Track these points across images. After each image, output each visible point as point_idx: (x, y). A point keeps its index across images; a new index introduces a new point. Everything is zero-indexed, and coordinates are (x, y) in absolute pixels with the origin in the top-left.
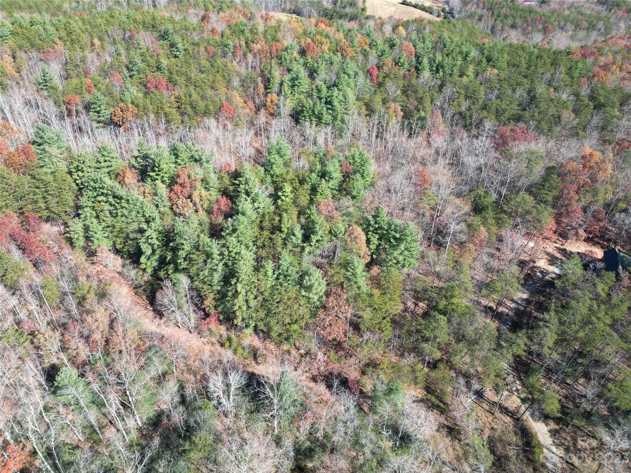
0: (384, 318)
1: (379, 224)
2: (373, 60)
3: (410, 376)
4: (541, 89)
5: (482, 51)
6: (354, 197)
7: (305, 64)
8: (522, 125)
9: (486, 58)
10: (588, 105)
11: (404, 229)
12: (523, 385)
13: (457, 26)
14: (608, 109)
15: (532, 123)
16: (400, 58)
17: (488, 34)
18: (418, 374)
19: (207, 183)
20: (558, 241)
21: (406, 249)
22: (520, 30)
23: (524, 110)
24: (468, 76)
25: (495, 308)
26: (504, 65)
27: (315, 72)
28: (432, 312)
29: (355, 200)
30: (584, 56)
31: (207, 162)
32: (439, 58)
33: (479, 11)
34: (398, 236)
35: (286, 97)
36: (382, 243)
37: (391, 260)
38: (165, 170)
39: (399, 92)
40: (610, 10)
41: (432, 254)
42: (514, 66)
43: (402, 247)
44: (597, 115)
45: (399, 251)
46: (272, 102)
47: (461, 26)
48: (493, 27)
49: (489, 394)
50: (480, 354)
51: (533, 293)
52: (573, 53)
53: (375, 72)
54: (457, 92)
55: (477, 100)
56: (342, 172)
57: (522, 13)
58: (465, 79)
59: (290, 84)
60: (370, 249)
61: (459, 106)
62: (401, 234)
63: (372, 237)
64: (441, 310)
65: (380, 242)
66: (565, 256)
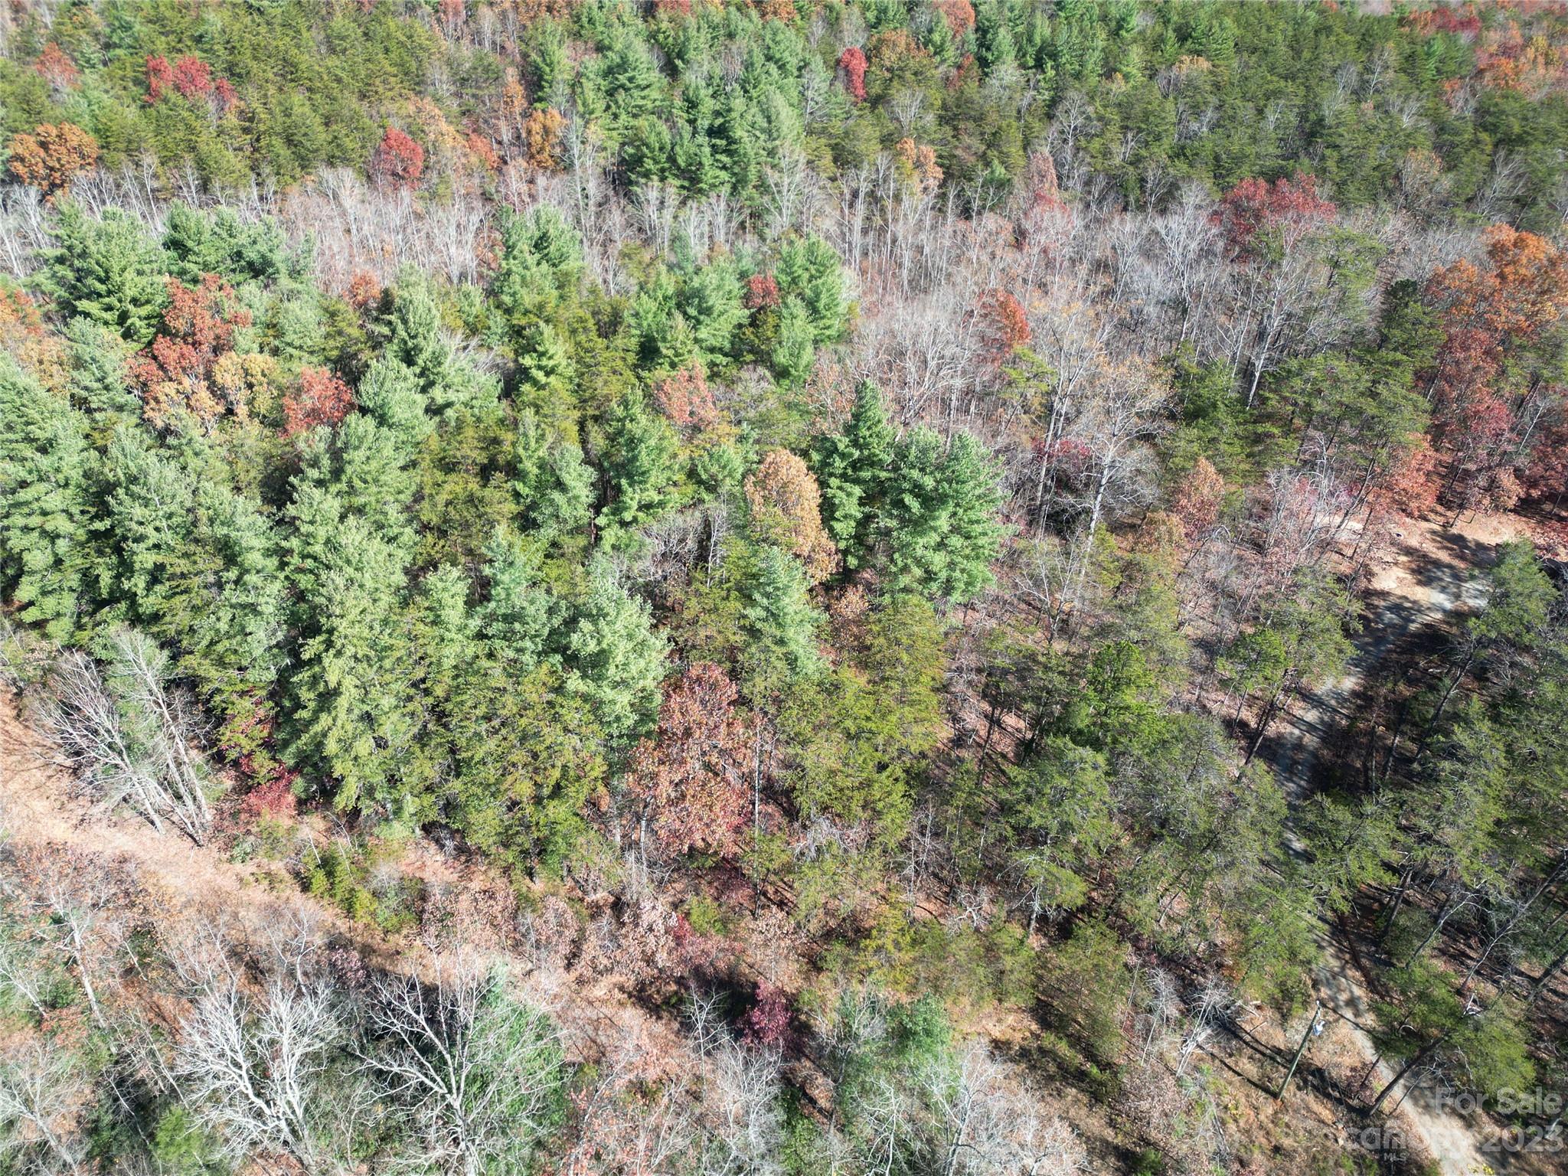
0: (882, 767)
1: (862, 446)
2: (854, 36)
3: (981, 971)
4: (1335, 103)
5: (1162, 14)
6: (781, 374)
7: (652, 36)
9: (1178, 30)
10: (1477, 141)
11: (951, 458)
12: (1371, 984)
14: (1536, 148)
16: (930, 31)
18: (1008, 962)
19: (280, 334)
20: (1432, 516)
21: (955, 530)
24: (1126, 77)
25: (1253, 724)
26: (1228, 50)
27: (680, 55)
28: (1052, 742)
29: (786, 382)
30: (1444, 28)
31: (295, 273)
32: (1043, 30)
34: (929, 482)
35: (587, 116)
36: (877, 512)
37: (905, 569)
38: (130, 292)
39: (930, 118)
41: (1045, 543)
42: (1255, 51)
43: (943, 521)
45: (934, 538)
46: (546, 131)
49: (1259, 1023)
51: (1373, 670)
52: (1415, 22)
53: (859, 65)
54: (1101, 118)
55: (1158, 136)
56: (747, 299)
58: (1118, 87)
59: (604, 84)
60: (834, 535)
61: (1106, 153)
62: (938, 476)
63: (839, 493)
64: (1080, 732)
65: (867, 509)
66: (1462, 558)
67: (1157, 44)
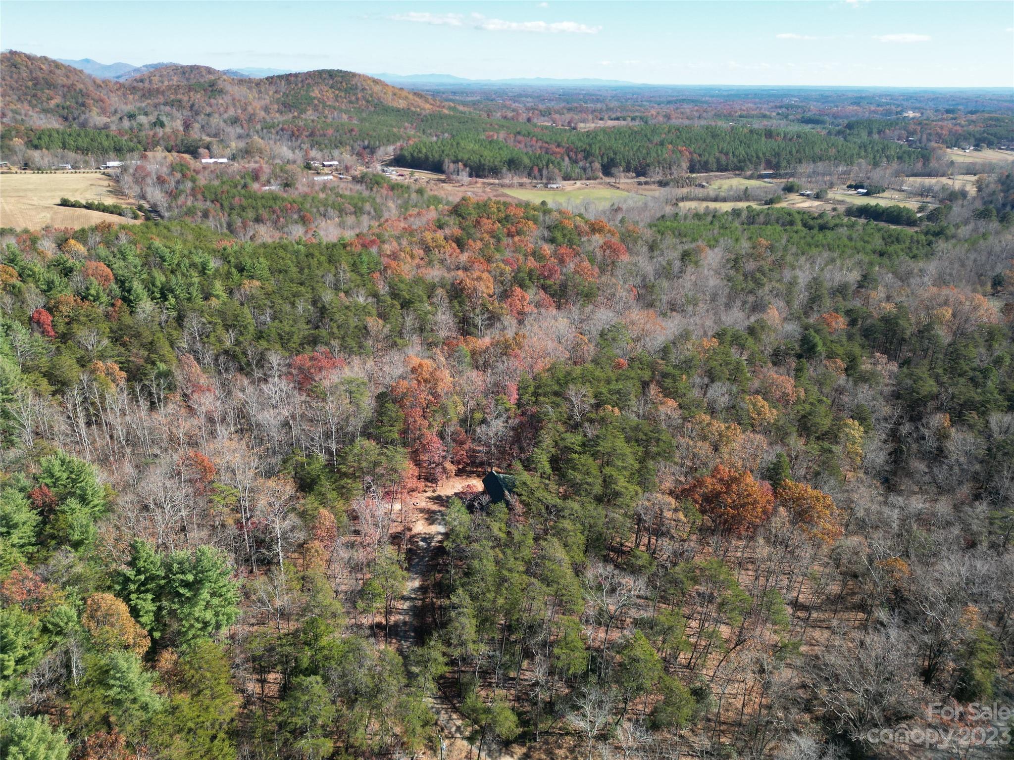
0: (214, 738)
1: (144, 573)
2: (34, 300)
4: (328, 296)
5: (225, 258)
6: (76, 545)
8: (321, 348)
9: (236, 267)
10: (393, 306)
11: (199, 561)
12: (463, 716)
13: (173, 228)
14: (417, 304)
15: (335, 343)
16: (87, 289)
17: (226, 235)
20: (427, 489)
21: (213, 594)
22: (269, 224)
23: (317, 327)
24: (217, 297)
25: (384, 622)
26: (266, 274)
28: (294, 680)
29: (81, 549)
30: (364, 246)
32: (160, 277)
33: (200, 205)
34: (190, 578)
36: (165, 603)
37: (192, 626)
39: (106, 342)
40: (371, 190)
41: (260, 582)
42: (280, 272)
43: (205, 594)
44: (408, 316)
45: (202, 604)
47: (179, 228)
48: (229, 225)
50: (389, 706)
51: (424, 574)
52: (351, 244)
53: (46, 318)
54: (210, 323)
55: (245, 327)
56: (33, 506)
57: (263, 201)
58: (214, 302)
60: (143, 626)
61: (220, 341)
62: (194, 572)
63: (139, 602)
64: (307, 669)
65: (158, 604)
66: (442, 506)
67: (228, 275)
